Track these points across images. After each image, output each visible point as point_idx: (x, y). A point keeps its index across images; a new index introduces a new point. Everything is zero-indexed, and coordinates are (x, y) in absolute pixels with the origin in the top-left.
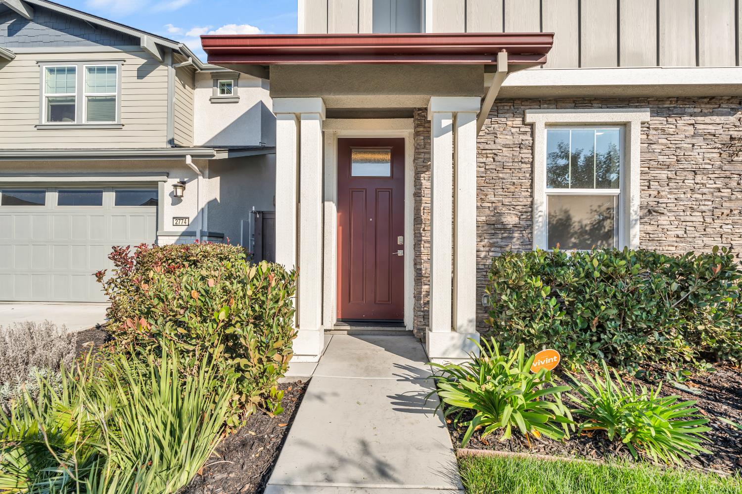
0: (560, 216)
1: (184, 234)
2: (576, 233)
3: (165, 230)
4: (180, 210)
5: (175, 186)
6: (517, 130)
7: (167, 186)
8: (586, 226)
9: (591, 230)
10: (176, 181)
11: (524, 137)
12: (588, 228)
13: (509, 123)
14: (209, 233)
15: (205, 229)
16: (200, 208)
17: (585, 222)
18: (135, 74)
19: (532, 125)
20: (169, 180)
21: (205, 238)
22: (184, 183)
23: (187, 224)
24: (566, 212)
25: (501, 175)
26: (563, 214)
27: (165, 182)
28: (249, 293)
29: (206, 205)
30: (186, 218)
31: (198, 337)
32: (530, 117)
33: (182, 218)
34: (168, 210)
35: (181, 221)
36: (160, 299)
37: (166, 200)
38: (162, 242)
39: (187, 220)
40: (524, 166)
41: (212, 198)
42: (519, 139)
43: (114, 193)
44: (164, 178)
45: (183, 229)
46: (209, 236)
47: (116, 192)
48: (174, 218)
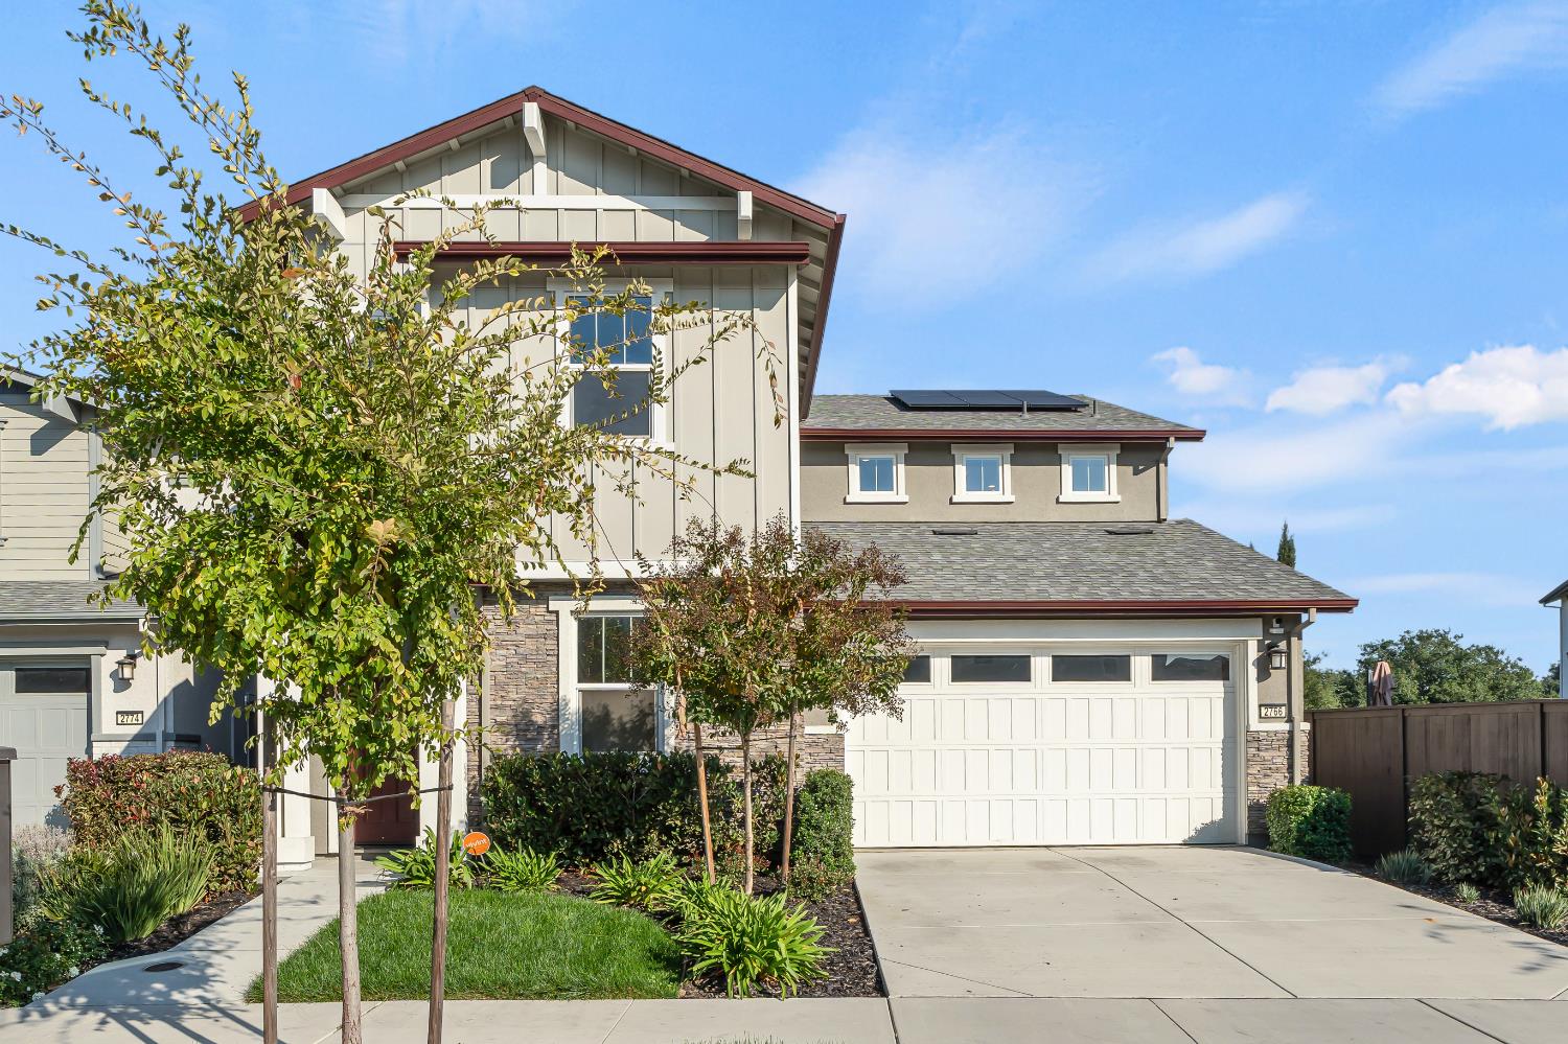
0: (598, 712)
1: (137, 738)
2: (615, 731)
3: (104, 732)
4: (126, 700)
5: (120, 663)
6: (541, 618)
7: (107, 662)
8: (626, 723)
9: (632, 727)
10: (121, 654)
11: (549, 627)
12: (628, 726)
13: (533, 610)
14: (177, 736)
15: (171, 730)
16: (160, 700)
17: (625, 719)
18: (28, 446)
19: (557, 613)
20: (109, 652)
21: (172, 744)
22: (133, 657)
23: (140, 722)
24: (605, 707)
25: (523, 670)
26: (601, 709)
27: (102, 655)
28: (226, 790)
29: (170, 694)
30: (137, 713)
31: (186, 822)
32: (553, 605)
33: (132, 713)
34: (109, 700)
35: (130, 717)
36: (158, 794)
37: (104, 683)
38: (99, 751)
39: (140, 715)
40: (549, 658)
41: (180, 680)
42: (542, 629)
43: (14, 672)
44: (102, 649)
45: (135, 730)
46: (176, 741)
47: (17, 670)
48: (118, 713)
